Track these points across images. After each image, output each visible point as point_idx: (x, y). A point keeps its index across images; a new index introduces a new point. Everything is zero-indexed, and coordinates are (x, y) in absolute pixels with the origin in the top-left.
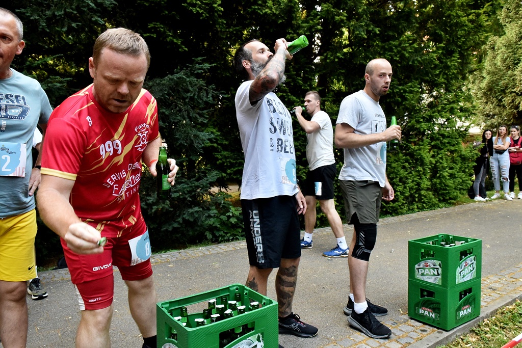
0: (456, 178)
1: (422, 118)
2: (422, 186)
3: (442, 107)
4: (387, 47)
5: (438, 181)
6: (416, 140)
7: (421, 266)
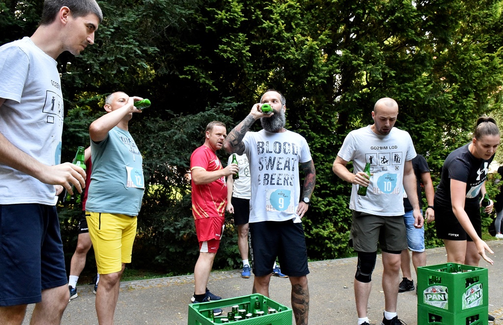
4: (402, 88)
7: (429, 292)
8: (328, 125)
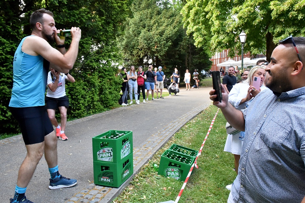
0: (112, 94)
1: (93, 60)
2: (95, 99)
3: (104, 54)
4: (72, 14)
5: (103, 96)
6: (90, 72)
7: (101, 152)
8: (16, 34)
